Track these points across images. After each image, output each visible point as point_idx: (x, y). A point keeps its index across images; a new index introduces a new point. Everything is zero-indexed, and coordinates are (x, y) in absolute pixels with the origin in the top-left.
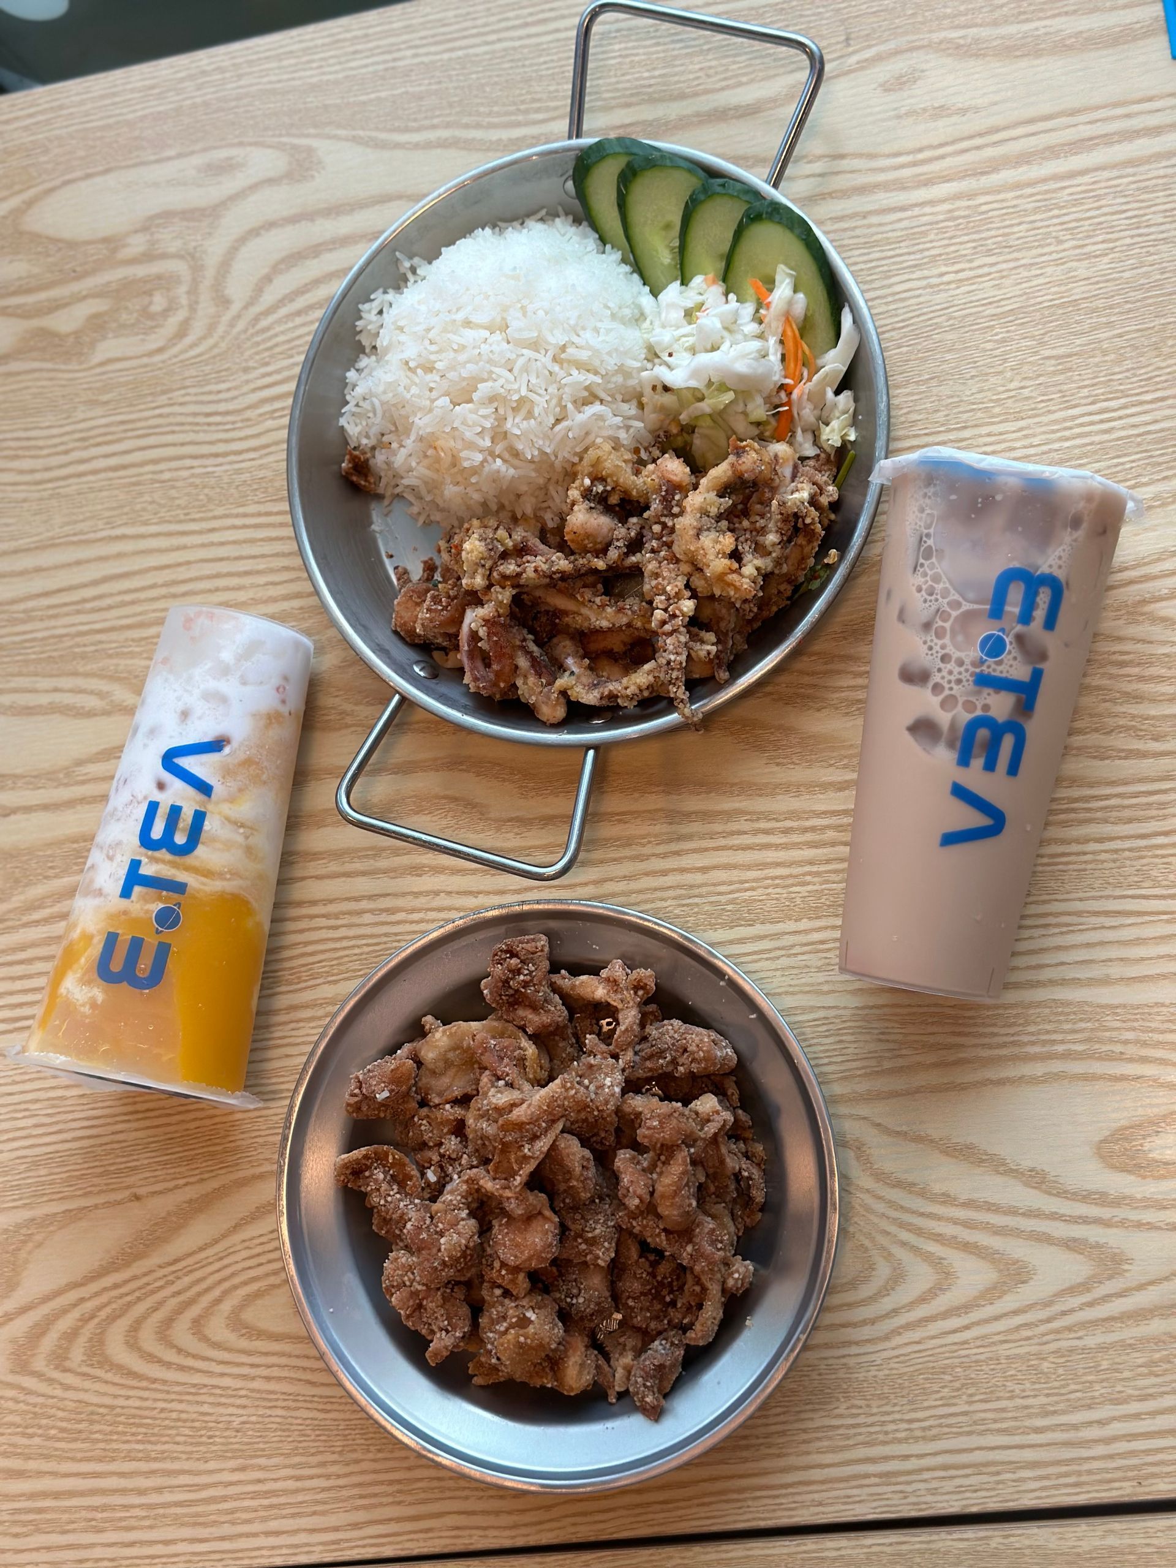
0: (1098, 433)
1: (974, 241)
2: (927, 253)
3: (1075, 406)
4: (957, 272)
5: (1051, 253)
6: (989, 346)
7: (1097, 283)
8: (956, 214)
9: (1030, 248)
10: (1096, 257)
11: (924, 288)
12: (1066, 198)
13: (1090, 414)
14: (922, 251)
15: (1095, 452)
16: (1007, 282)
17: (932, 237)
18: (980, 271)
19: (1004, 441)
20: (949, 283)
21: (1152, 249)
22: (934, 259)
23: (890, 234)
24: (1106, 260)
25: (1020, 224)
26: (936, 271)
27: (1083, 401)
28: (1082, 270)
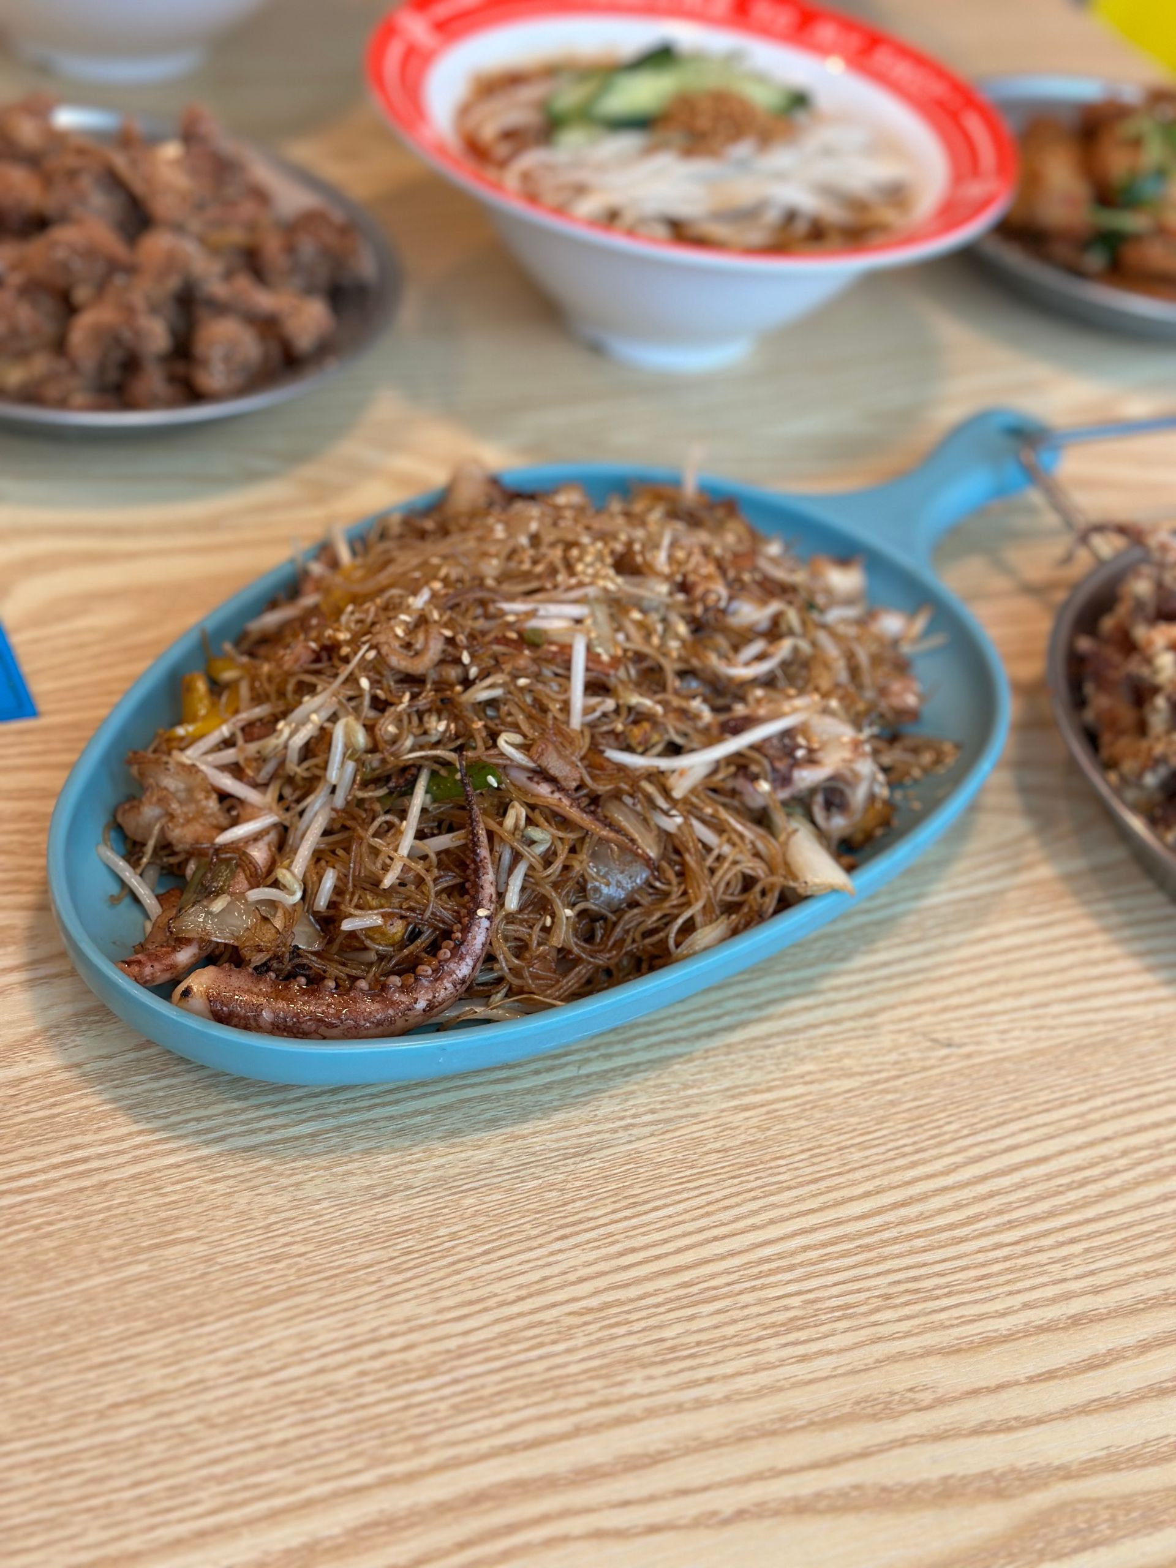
0: (90, 1145)
1: (363, 1407)
2: (446, 1378)
3: (134, 1177)
4: (383, 1354)
5: (217, 1400)
6: (296, 1249)
7: (122, 1360)
8: (409, 1447)
9: (257, 1403)
10: (129, 1402)
11: (434, 1324)
12: (202, 1495)
13: (106, 1169)
14: (456, 1381)
15: (90, 1119)
16: (289, 1346)
17: (442, 1406)
18: (341, 1358)
19: (243, 1123)
20: (393, 1335)
21: (25, 1423)
22: (430, 1372)
23: (521, 1402)
24: (109, 1400)
25: (285, 1442)
26: (422, 1351)
27: (122, 1184)
28: (154, 1378)
